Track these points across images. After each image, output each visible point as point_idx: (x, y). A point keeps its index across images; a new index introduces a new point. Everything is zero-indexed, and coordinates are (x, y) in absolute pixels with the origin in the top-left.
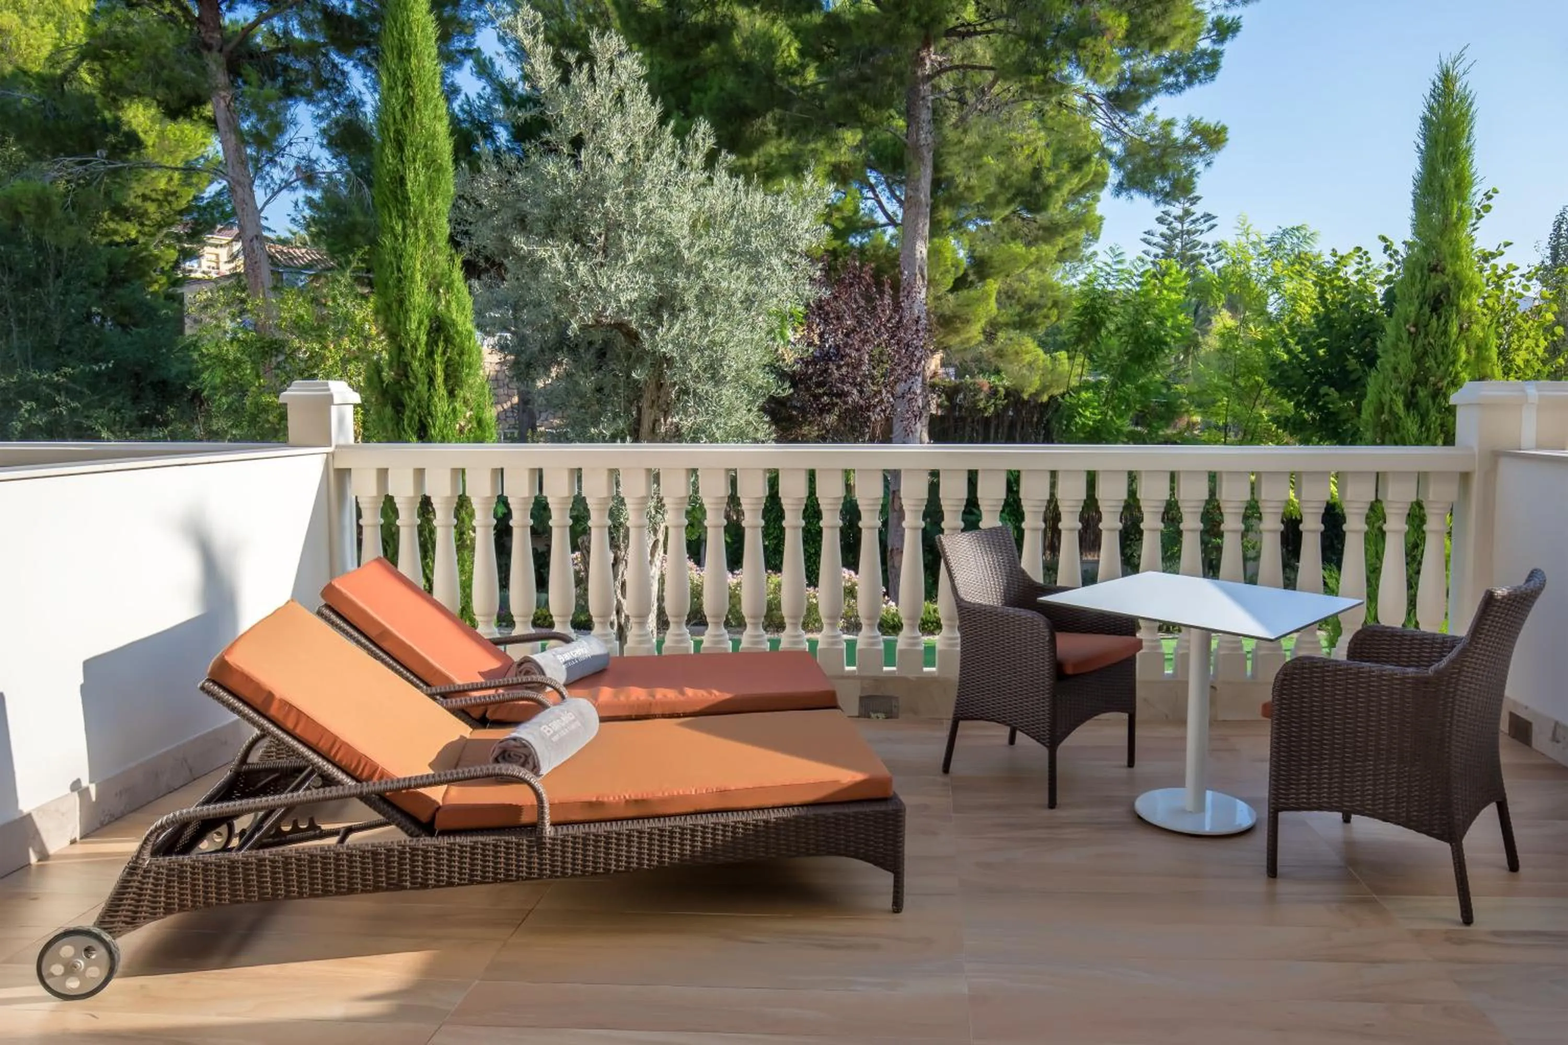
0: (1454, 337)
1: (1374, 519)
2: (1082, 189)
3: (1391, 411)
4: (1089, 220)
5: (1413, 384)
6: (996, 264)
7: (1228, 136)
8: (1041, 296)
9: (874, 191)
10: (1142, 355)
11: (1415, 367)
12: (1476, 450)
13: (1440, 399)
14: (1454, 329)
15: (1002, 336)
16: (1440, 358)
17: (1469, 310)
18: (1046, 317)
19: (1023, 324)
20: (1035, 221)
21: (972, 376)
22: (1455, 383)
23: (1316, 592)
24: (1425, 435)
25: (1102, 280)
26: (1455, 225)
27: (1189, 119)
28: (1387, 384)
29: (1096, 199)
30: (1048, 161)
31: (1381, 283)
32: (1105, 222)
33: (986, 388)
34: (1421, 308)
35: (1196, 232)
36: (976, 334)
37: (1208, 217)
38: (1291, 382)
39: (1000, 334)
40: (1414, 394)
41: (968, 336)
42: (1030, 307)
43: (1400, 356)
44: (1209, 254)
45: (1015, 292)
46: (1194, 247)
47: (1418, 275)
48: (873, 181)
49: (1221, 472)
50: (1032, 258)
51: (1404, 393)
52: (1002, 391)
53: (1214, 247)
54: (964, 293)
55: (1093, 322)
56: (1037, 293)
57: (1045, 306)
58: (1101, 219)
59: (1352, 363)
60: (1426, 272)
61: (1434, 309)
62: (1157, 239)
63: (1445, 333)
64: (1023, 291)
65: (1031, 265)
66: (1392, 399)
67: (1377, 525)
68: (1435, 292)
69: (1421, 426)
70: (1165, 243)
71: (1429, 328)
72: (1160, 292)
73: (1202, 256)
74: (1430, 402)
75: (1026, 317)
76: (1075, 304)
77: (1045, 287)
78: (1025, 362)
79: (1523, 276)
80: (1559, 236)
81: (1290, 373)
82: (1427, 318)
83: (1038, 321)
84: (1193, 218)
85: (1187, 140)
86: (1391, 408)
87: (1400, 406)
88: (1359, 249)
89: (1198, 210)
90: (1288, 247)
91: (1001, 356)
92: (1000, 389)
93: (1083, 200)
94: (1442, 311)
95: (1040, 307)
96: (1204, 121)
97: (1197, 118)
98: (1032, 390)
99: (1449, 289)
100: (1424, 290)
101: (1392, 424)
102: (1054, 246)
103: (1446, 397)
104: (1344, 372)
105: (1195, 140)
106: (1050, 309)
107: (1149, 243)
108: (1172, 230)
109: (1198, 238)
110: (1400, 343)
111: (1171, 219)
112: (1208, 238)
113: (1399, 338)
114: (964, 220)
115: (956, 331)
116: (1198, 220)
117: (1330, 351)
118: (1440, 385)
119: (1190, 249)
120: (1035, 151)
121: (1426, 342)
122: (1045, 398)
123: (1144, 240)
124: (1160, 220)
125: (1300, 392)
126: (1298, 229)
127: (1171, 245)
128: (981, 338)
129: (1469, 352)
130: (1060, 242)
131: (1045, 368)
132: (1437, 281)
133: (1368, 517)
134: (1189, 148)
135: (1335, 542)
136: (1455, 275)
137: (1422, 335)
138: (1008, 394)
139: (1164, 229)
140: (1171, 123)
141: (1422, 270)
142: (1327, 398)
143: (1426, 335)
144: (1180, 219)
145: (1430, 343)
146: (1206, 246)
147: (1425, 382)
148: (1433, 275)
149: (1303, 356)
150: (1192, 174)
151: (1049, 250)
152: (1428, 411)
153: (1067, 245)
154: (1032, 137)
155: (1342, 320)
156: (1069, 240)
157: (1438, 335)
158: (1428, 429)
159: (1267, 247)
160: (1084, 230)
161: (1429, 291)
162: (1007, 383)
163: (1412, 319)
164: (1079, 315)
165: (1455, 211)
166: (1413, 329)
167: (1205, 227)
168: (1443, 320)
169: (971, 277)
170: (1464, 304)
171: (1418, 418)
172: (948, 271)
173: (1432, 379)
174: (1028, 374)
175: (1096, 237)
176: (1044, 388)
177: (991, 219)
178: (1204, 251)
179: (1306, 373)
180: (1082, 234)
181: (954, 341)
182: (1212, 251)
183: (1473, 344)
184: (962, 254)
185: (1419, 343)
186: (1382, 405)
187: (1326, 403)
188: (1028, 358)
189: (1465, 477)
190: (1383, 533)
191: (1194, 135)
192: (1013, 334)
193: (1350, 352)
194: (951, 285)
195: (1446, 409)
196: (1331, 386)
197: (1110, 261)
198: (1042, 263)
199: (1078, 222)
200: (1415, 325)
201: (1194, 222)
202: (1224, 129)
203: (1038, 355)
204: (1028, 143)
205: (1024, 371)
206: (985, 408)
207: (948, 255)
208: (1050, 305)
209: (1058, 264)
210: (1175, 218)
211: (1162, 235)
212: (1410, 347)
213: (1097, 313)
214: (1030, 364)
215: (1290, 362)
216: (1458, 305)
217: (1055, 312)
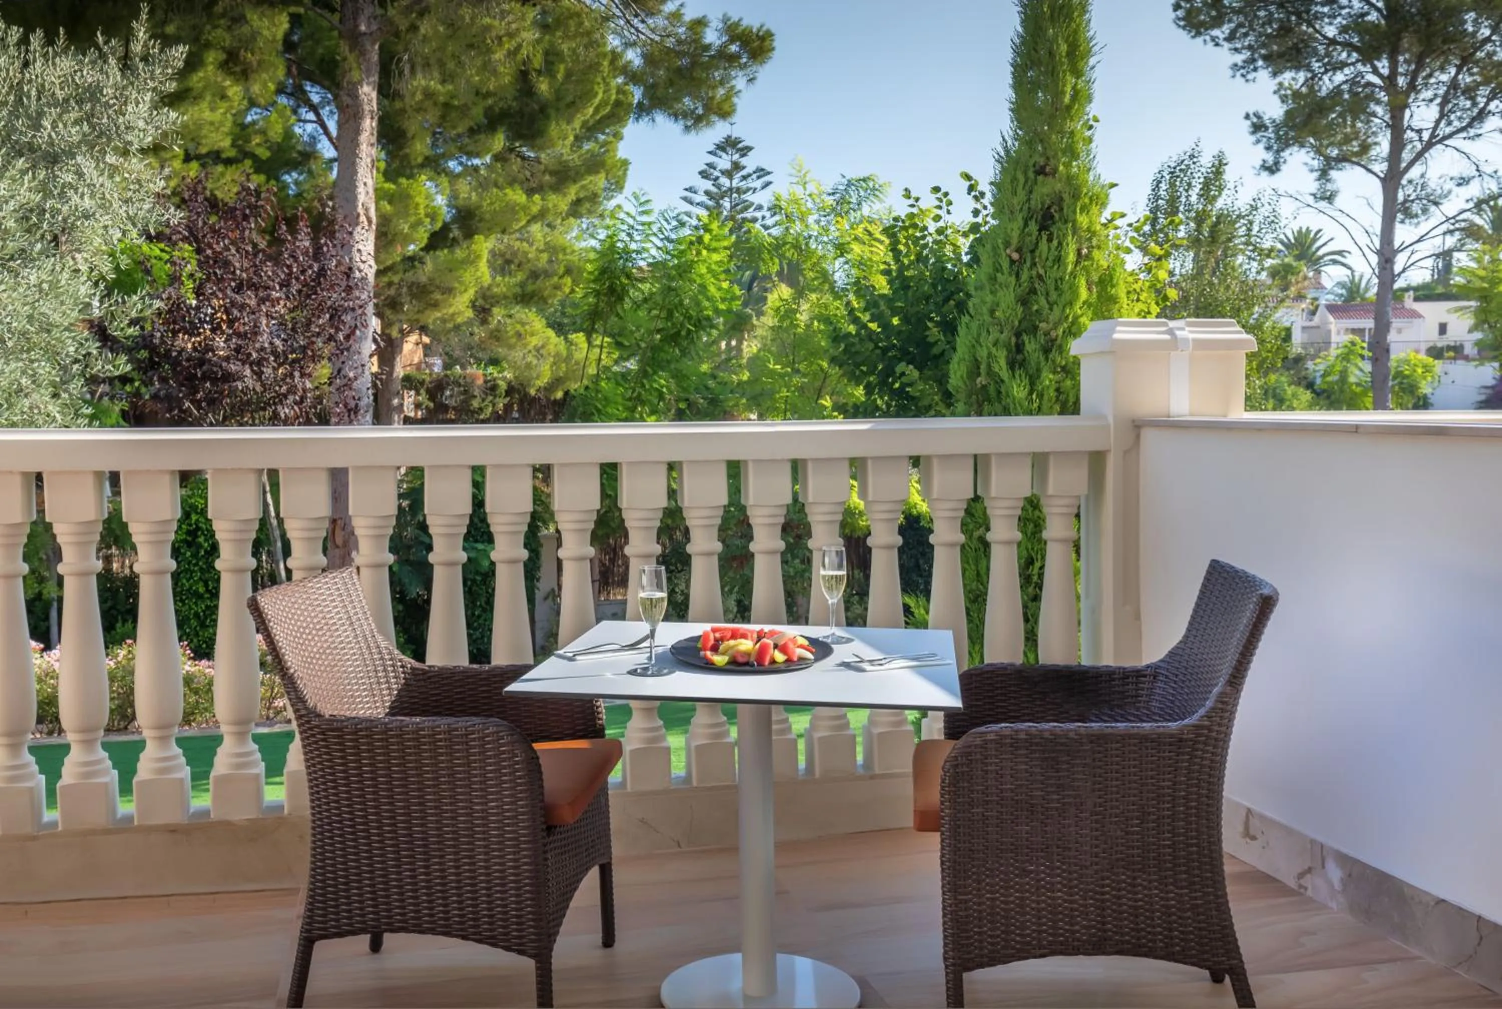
0: (1070, 268)
1: (971, 527)
2: (599, 122)
3: (990, 372)
4: (609, 162)
5: (1018, 335)
6: (488, 216)
7: (775, 44)
8: (550, 261)
9: (318, 114)
10: (678, 333)
11: (1020, 310)
12: (1111, 420)
13: (1054, 354)
14: (1071, 257)
15: (498, 313)
16: (1054, 296)
17: (1089, 230)
18: (557, 287)
19: (525, 298)
20: (540, 163)
21: (463, 367)
22: (1074, 331)
23: (896, 626)
24: (1035, 405)
25: (623, 236)
26: (1069, 108)
27: (725, 19)
28: (984, 334)
29: (618, 136)
30: (538, 62)
31: (965, 235)
32: (630, 167)
33: (480, 382)
34: (1026, 225)
35: (748, 190)
36: (462, 308)
37: (761, 172)
38: (859, 359)
39: (495, 310)
40: (1019, 348)
41: (451, 311)
42: (534, 275)
43: (1000, 294)
44: (764, 218)
45: (515, 254)
46: (746, 209)
47: (1022, 179)
48: (315, 99)
49: (746, 462)
50: (535, 209)
51: (1007, 346)
52: (503, 385)
53: (769, 209)
54: (443, 254)
55: (612, 290)
56: (545, 256)
57: (555, 274)
58: (625, 163)
59: (934, 333)
60: (1031, 175)
61: (1043, 228)
62: (701, 198)
63: (1059, 260)
64: (526, 253)
65: (533, 219)
66: (990, 355)
67: (976, 534)
68: (1043, 204)
69: (1031, 393)
70: (710, 203)
71: (1037, 253)
72: (699, 253)
73: (755, 220)
74: (1042, 358)
75: (530, 288)
76: (589, 267)
77: (552, 249)
78: (530, 347)
79: (1130, 225)
80: (1157, 198)
81: (858, 347)
82: (1034, 237)
83: (546, 293)
84: (744, 173)
85: (724, 46)
86: (989, 366)
87: (1001, 366)
88: (937, 189)
89: (750, 163)
90: (854, 200)
91: (498, 339)
92: (500, 383)
93: (602, 137)
94: (1054, 229)
95: (547, 274)
96: (745, 23)
97: (735, 19)
98: (542, 382)
99: (1061, 199)
100: (1029, 200)
101: (992, 390)
102: (565, 195)
103: (1061, 350)
104: (925, 345)
105: (734, 48)
106: (561, 277)
107: (691, 203)
108: (718, 187)
109: (749, 197)
110: (999, 275)
111: (716, 173)
112: (763, 198)
113: (998, 269)
114: (443, 155)
115: (435, 305)
116: (749, 175)
117: (905, 320)
118: (1053, 334)
119: (742, 211)
120: (519, 47)
121: (1034, 273)
122: (559, 395)
123: (685, 199)
124: (704, 175)
125: (871, 372)
126: (864, 180)
127: (719, 206)
128: (470, 313)
129: (1089, 289)
130: (573, 192)
131: (557, 355)
132: (1045, 189)
133: (963, 524)
134: (725, 58)
135: (921, 562)
136: (1070, 179)
137: (1028, 264)
138: (510, 391)
139: (708, 185)
140: (700, 23)
141: (1025, 173)
142: (904, 379)
143: (1034, 264)
144: (729, 174)
145: (1040, 277)
146: (760, 208)
147: (1034, 330)
148: (1040, 178)
149: (873, 326)
150: (732, 93)
151: (561, 202)
152: (1039, 370)
153: (582, 195)
154: (514, 26)
155: (921, 278)
156: (583, 187)
157: (1049, 263)
158: (1041, 396)
159: (830, 201)
160: (602, 175)
161: (1036, 202)
162: (509, 375)
163: (1015, 242)
164: (594, 281)
165: (1068, 89)
166: (1015, 256)
167: (758, 184)
168: (1055, 242)
169: (455, 232)
170: (1083, 220)
171: (1026, 381)
172: (419, 223)
173: (1043, 325)
174: (535, 362)
175: (619, 185)
176: (556, 382)
177: (478, 155)
178: (758, 215)
179: (877, 347)
180: (599, 181)
181: (432, 317)
182: (768, 214)
183: (1095, 277)
184: (440, 201)
185: (1024, 276)
186: (976, 364)
187: (903, 386)
188: (534, 341)
189: (1097, 460)
190: (986, 545)
191: (732, 40)
192: (516, 310)
193: (931, 319)
194: (425, 241)
195: (1064, 368)
196: (908, 363)
197: (633, 212)
198: (550, 218)
199: (595, 164)
200: (1019, 250)
201: (744, 178)
202: (769, 35)
203: (548, 338)
204: (511, 35)
205: (530, 358)
206: (481, 409)
207: (420, 200)
208: (561, 271)
209: (572, 220)
210: (723, 172)
211: (707, 193)
212: (1013, 280)
213: (619, 279)
214: (537, 350)
215: (858, 334)
216: (1074, 222)
217: (568, 281)
